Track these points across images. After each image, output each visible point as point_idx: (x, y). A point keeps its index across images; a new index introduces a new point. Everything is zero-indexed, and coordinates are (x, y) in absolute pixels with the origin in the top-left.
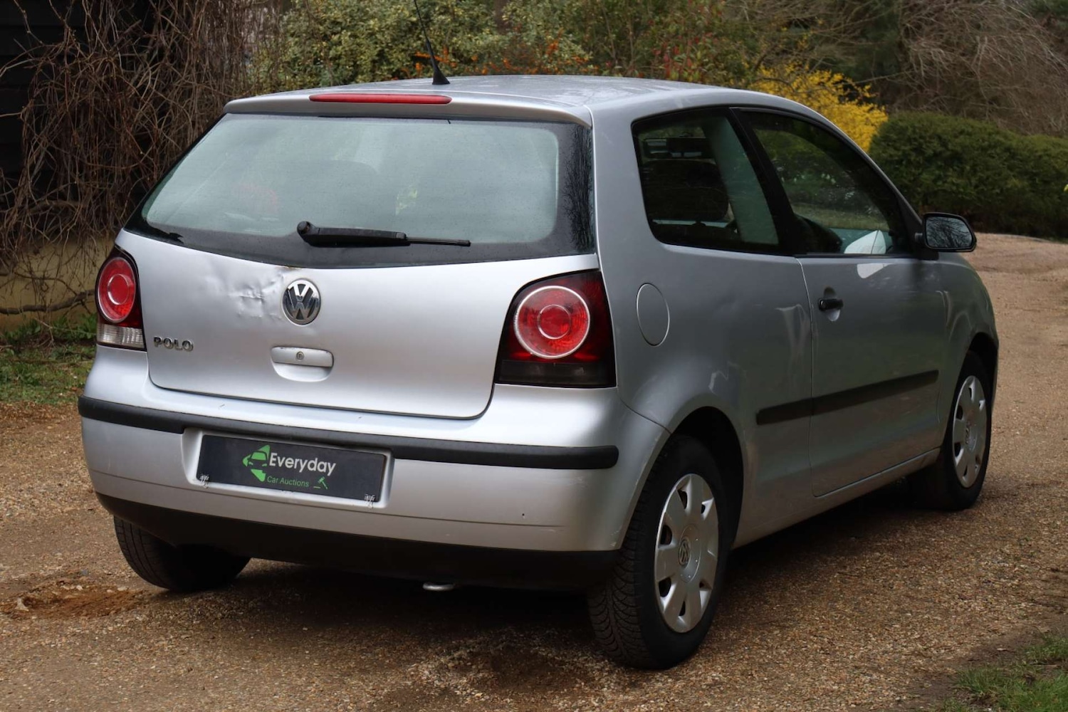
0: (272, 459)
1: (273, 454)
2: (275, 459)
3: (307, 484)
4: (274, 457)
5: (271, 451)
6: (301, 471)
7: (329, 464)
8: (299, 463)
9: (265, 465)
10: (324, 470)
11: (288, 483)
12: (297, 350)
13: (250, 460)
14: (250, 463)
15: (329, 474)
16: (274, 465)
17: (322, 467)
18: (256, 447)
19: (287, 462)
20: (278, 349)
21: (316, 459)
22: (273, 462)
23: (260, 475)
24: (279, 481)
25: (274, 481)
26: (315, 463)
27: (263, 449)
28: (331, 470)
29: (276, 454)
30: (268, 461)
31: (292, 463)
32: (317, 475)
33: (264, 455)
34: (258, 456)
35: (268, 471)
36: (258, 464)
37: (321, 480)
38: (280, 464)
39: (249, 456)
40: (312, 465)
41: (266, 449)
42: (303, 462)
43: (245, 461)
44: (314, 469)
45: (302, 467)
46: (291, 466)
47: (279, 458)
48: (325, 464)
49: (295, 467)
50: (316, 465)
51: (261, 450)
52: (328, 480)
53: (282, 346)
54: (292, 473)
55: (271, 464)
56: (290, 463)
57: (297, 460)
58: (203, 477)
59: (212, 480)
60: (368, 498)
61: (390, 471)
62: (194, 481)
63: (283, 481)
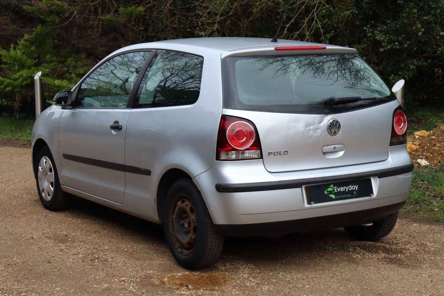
0: (335, 189)
1: (335, 187)
2: (336, 189)
3: (350, 195)
4: (336, 188)
5: (334, 186)
6: (347, 191)
7: (356, 186)
8: (345, 188)
9: (333, 192)
10: (355, 189)
11: (344, 196)
12: (333, 146)
13: (327, 191)
14: (328, 193)
15: (357, 190)
16: (337, 191)
17: (353, 188)
18: (328, 186)
19: (341, 189)
20: (326, 147)
21: (351, 185)
22: (336, 190)
23: (333, 196)
24: (340, 197)
25: (339, 197)
26: (351, 187)
27: (330, 186)
28: (357, 188)
29: (336, 187)
30: (334, 190)
31: (343, 189)
32: (353, 191)
33: (332, 188)
34: (329, 189)
35: (335, 194)
36: (331, 193)
37: (355, 192)
38: (339, 190)
39: (326, 190)
40: (350, 188)
41: (332, 186)
42: (347, 188)
43: (326, 193)
44: (351, 189)
45: (347, 189)
46: (343, 190)
47: (338, 188)
48: (354, 186)
49: (344, 190)
50: (351, 188)
51: (330, 187)
52: (357, 192)
53: (327, 146)
54: (344, 192)
55: (336, 191)
56: (342, 189)
57: (344, 187)
58: (312, 203)
59: (315, 203)
60: (371, 195)
61: (375, 184)
62: (307, 205)
63: (342, 196)
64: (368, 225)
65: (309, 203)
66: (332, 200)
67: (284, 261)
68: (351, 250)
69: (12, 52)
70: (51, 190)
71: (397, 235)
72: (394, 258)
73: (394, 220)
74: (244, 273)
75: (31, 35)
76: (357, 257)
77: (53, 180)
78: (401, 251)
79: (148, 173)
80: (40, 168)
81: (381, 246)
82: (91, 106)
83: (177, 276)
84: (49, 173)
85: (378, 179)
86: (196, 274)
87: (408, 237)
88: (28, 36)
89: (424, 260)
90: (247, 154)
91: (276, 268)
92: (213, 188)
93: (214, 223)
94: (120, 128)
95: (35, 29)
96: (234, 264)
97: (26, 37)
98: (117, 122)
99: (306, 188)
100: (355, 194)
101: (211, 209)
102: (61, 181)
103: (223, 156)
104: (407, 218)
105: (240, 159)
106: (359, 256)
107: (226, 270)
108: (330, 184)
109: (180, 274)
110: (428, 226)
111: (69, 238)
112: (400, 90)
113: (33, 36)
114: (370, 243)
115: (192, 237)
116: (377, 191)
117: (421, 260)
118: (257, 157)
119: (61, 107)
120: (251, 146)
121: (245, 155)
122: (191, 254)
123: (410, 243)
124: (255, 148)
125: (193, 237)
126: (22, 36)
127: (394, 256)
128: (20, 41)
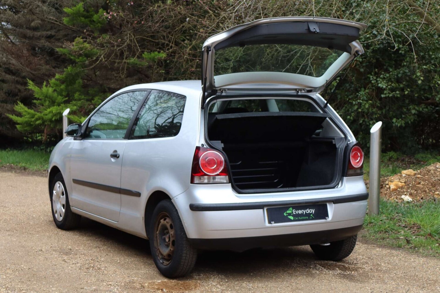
0: (294, 212)
1: (294, 210)
3: (307, 218)
5: (293, 209)
6: (304, 214)
8: (303, 211)
9: (292, 214)
10: (311, 212)
11: (301, 218)
13: (286, 213)
15: (313, 213)
16: (295, 213)
17: (310, 211)
18: (287, 208)
19: (299, 212)
23: (291, 218)
25: (297, 218)
28: (313, 212)
30: (293, 213)
32: (310, 214)
33: (291, 211)
34: (289, 212)
35: (294, 216)
36: (290, 214)
37: (311, 215)
38: (297, 213)
40: (307, 211)
41: (291, 209)
43: (285, 214)
44: (308, 212)
45: (304, 212)
48: (311, 210)
49: (302, 213)
50: (309, 211)
51: (289, 209)
52: (313, 215)
54: (302, 215)
55: (294, 213)
56: (300, 212)
57: (302, 211)
58: (272, 222)
59: (275, 223)
60: (326, 218)
61: (331, 209)
62: (267, 224)
63: (299, 218)
64: (326, 245)
65: (270, 222)
66: (290, 221)
67: (252, 274)
68: (312, 267)
69: (44, 89)
70: (63, 211)
71: (358, 257)
72: (348, 275)
73: (353, 243)
74: (213, 281)
75: (62, 75)
76: (316, 273)
77: (64, 202)
78: (356, 270)
79: (138, 195)
80: (54, 192)
81: (341, 265)
82: (98, 137)
83: (157, 282)
84: (62, 196)
85: (334, 204)
86: (173, 281)
87: (367, 258)
88: (59, 75)
89: (374, 276)
90: (218, 179)
91: (243, 279)
92: (188, 207)
93: (188, 237)
94: (117, 156)
95: (66, 69)
96: (208, 274)
97: (57, 76)
98: (116, 151)
99: (267, 210)
100: (312, 217)
101: (186, 225)
102: (71, 204)
103: (196, 180)
104: (374, 244)
105: (211, 183)
106: (317, 271)
107: (200, 279)
108: (289, 207)
109: (159, 281)
110: (389, 251)
111: (73, 252)
112: (377, 131)
113: (64, 76)
114: (332, 262)
115: (170, 250)
116: (332, 214)
117: (370, 277)
118: (226, 182)
119: (73, 138)
120: (220, 173)
121: (216, 180)
122: (169, 265)
123: (367, 263)
124: (224, 174)
125: (172, 249)
126: (54, 76)
127: (348, 273)
128: (51, 79)
